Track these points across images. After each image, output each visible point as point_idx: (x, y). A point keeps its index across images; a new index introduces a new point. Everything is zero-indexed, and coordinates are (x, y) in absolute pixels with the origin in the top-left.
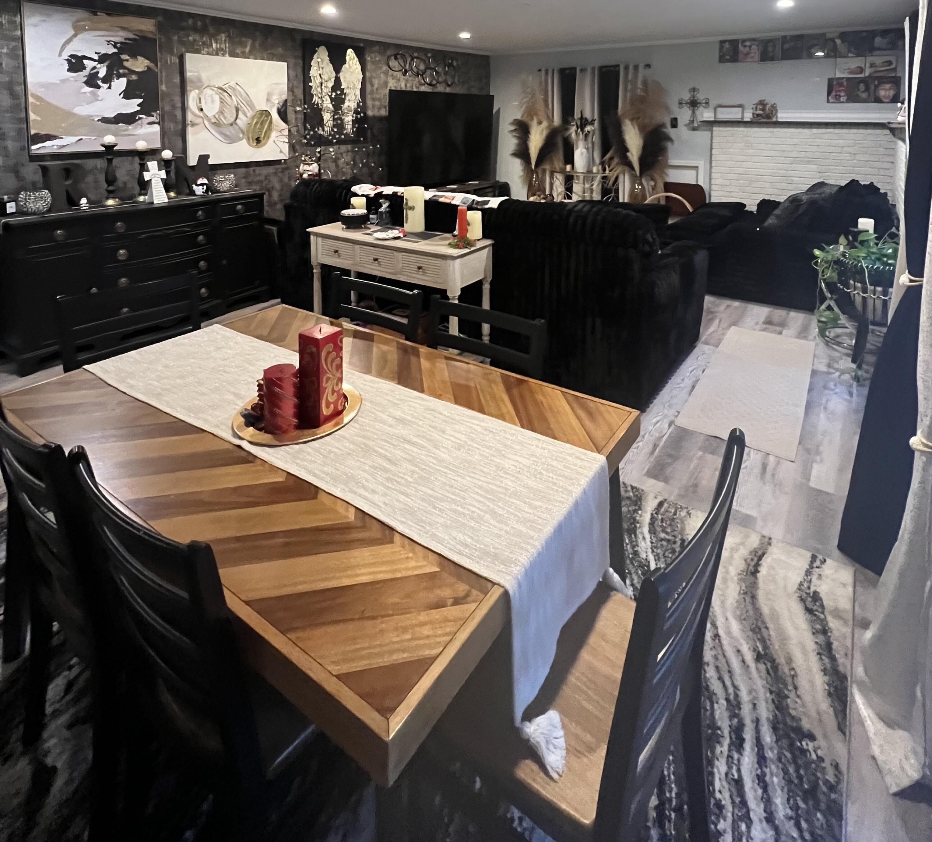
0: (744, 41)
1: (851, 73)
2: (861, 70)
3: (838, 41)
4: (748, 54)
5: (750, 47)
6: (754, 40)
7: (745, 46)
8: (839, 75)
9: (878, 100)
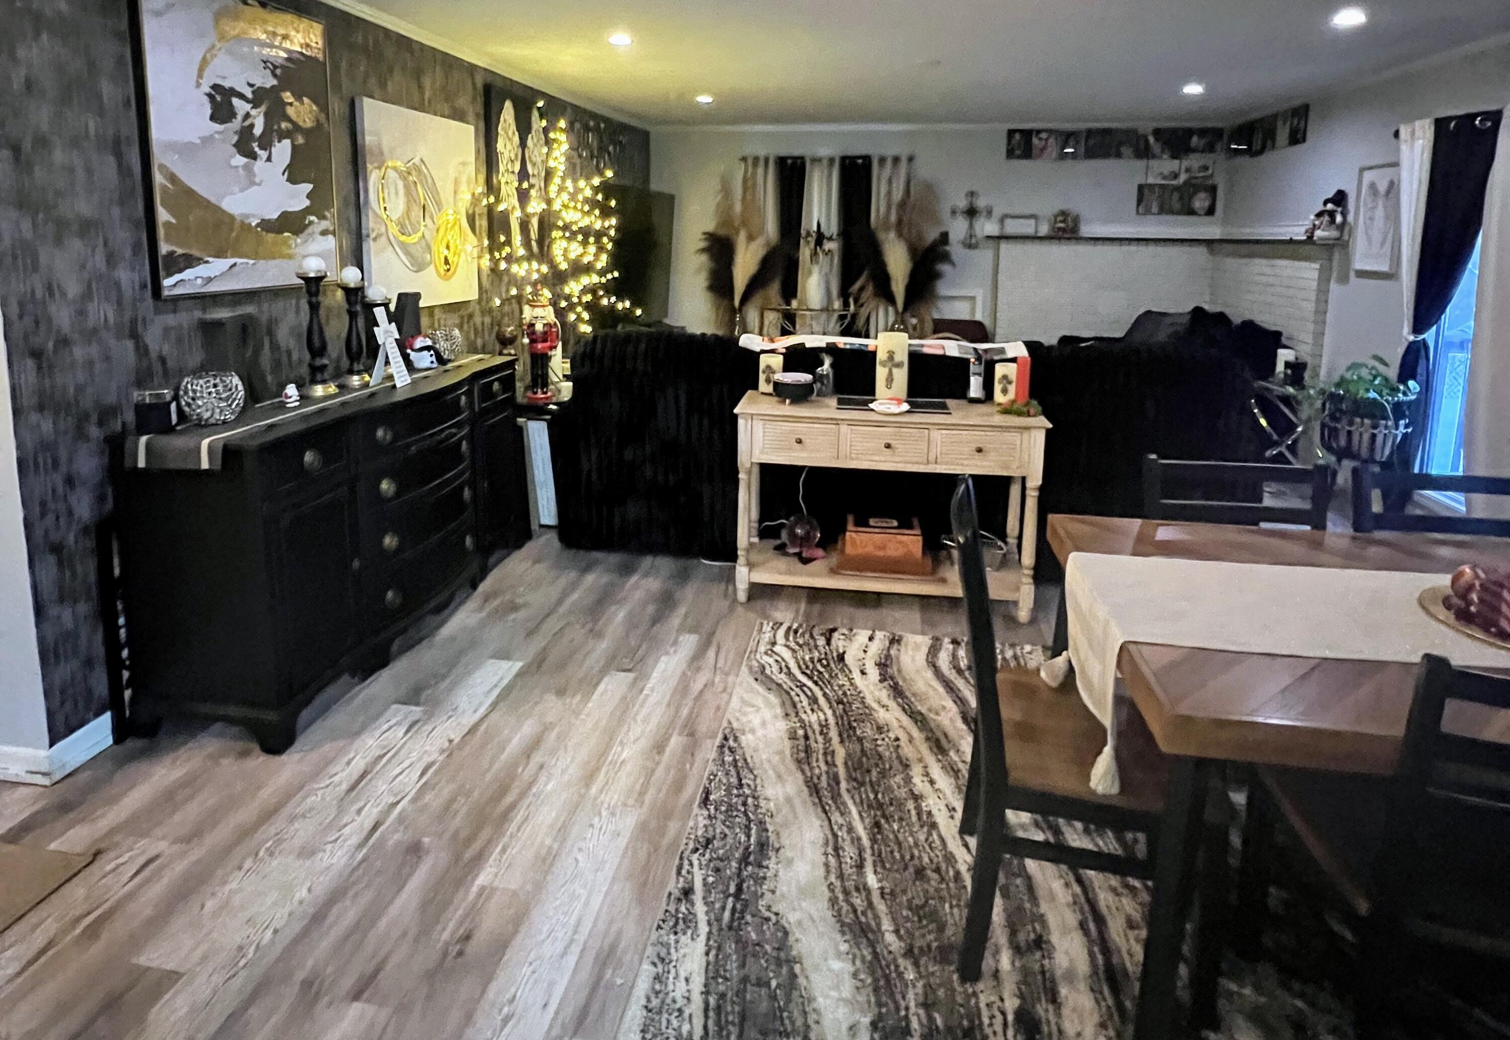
0: (1039, 132)
1: (1165, 178)
2: (1176, 176)
3: (1151, 139)
4: (1043, 150)
5: (1047, 140)
6: (1050, 131)
7: (1040, 139)
8: (1151, 180)
9: (1191, 212)
